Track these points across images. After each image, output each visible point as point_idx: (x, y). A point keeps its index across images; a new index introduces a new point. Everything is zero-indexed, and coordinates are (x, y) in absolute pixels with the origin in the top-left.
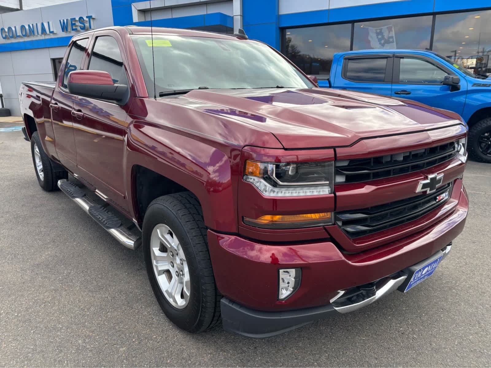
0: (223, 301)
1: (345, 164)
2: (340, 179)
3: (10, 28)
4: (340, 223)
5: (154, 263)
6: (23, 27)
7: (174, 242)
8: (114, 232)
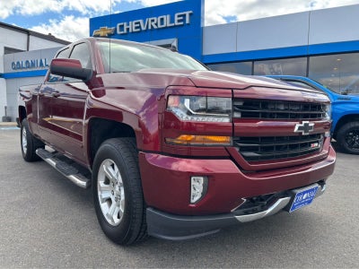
0: (148, 209)
1: (241, 104)
2: (237, 115)
3: (18, 63)
4: (237, 149)
5: (99, 193)
6: (27, 62)
7: (115, 173)
8: (73, 177)
